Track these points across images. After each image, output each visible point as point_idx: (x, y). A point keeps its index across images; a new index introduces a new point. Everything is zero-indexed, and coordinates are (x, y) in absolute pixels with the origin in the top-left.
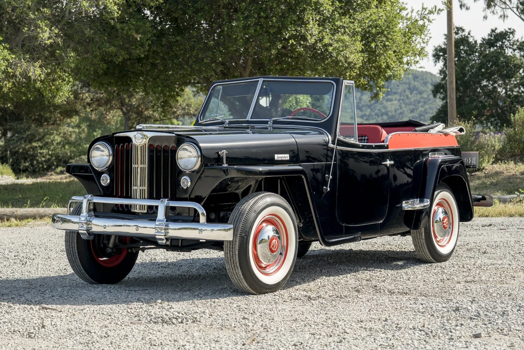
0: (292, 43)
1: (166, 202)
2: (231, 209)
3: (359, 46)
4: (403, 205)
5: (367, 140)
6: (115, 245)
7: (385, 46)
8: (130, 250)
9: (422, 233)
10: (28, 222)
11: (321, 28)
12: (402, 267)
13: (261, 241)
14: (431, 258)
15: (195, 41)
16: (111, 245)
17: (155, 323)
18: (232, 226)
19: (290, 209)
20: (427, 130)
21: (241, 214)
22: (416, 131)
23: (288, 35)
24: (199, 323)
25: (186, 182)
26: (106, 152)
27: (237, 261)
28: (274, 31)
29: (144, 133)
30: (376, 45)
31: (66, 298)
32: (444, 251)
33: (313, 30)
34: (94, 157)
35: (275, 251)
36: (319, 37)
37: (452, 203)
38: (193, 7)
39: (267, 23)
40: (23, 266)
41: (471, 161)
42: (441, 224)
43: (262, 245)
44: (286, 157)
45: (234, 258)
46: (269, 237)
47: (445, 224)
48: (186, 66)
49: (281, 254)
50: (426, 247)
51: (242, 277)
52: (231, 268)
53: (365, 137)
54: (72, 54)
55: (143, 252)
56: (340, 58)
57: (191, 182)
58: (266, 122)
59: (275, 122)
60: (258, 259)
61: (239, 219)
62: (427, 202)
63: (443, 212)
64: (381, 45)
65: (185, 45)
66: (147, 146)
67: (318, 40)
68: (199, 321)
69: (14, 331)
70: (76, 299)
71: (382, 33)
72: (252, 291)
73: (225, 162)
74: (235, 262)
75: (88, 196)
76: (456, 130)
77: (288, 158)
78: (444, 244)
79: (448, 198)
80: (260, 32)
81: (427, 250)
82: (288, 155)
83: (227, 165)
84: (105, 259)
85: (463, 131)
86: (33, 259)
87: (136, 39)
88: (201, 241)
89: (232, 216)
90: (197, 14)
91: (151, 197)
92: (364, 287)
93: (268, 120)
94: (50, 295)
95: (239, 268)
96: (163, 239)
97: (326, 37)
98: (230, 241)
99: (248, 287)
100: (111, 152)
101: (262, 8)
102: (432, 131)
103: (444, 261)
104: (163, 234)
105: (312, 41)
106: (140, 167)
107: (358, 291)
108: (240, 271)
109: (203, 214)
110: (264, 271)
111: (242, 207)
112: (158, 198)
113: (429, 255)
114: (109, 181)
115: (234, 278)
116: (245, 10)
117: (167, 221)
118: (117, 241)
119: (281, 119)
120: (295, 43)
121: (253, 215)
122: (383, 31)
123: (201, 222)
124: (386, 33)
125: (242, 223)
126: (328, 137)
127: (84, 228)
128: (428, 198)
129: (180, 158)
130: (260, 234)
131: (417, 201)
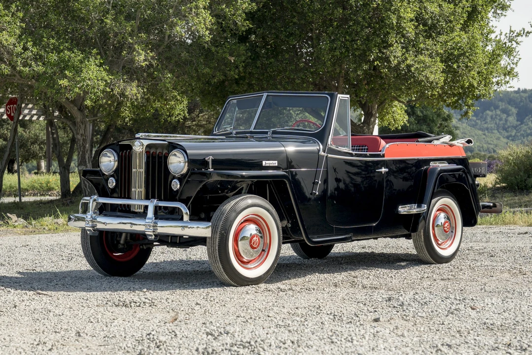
0: (377, 64)
1: (155, 202)
2: (214, 209)
3: (441, 66)
4: (399, 210)
5: (367, 149)
6: (127, 242)
7: (467, 67)
8: (141, 247)
9: (421, 235)
11: (404, 50)
13: (243, 238)
14: (431, 259)
15: (287, 63)
16: (122, 242)
18: (210, 224)
20: (430, 141)
21: (222, 214)
22: (418, 141)
23: (373, 57)
25: (176, 185)
26: (112, 158)
27: (218, 255)
28: (359, 53)
30: (459, 67)
32: (445, 253)
33: (396, 52)
34: (103, 162)
35: (255, 248)
36: (402, 59)
37: (454, 208)
38: (285, 31)
39: (352, 46)
41: (481, 171)
42: (442, 228)
43: (243, 241)
44: (275, 163)
45: (215, 253)
46: (251, 234)
49: (263, 250)
50: (425, 249)
51: (222, 270)
53: (365, 146)
56: (421, 78)
57: (180, 184)
58: (266, 133)
59: (274, 132)
60: (240, 254)
61: (220, 218)
62: (425, 207)
63: (445, 217)
64: (463, 66)
65: (277, 67)
66: (144, 152)
67: (402, 61)
70: (75, 287)
71: (464, 54)
73: (211, 167)
74: (216, 256)
75: (94, 197)
76: (463, 142)
77: (277, 165)
78: (446, 247)
79: (451, 204)
80: (346, 54)
82: (276, 162)
83: (213, 170)
85: (472, 143)
87: (231, 61)
88: (184, 237)
89: (215, 215)
90: (288, 38)
91: (147, 197)
93: (267, 130)
95: (219, 262)
96: (151, 235)
97: (409, 58)
98: (209, 237)
99: (229, 279)
100: (116, 159)
101: (347, 32)
102: (436, 142)
103: (446, 262)
104: (151, 231)
105: (394, 62)
106: (139, 170)
108: (220, 265)
109: (187, 213)
110: (246, 265)
112: (150, 198)
113: (429, 256)
114: (114, 184)
116: (332, 34)
117: (155, 219)
118: (128, 239)
119: (279, 130)
120: (380, 65)
121: (233, 214)
122: (465, 52)
123: (184, 220)
124: (467, 54)
125: (223, 221)
126: (319, 146)
127: (90, 225)
128: (425, 204)
129: (172, 163)
130: (241, 232)
131: (415, 206)
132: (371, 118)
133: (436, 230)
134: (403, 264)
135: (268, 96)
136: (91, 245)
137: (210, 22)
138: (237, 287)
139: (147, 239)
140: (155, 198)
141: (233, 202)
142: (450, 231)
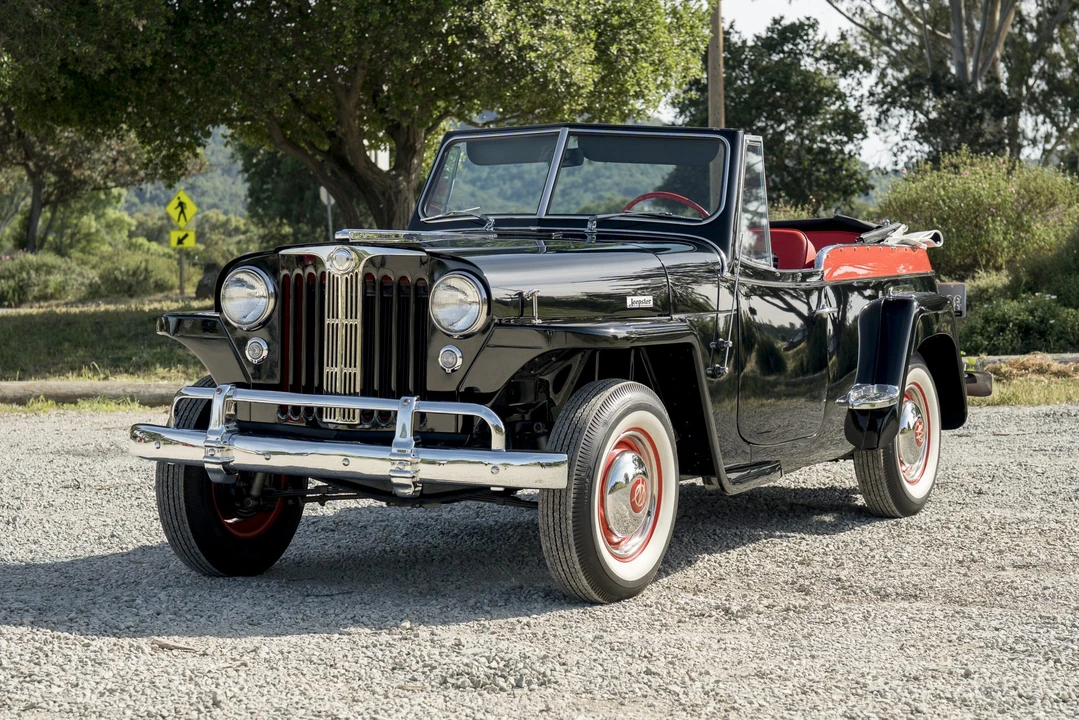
0: (453, 42)
1: (415, 403)
3: (590, 52)
4: (851, 399)
6: (264, 492)
7: (636, 51)
8: (290, 502)
9: (879, 455)
11: (513, 12)
12: (834, 528)
13: (613, 487)
14: (894, 508)
15: (254, 36)
16: (255, 492)
17: (458, 688)
18: (564, 457)
19: (666, 415)
20: (881, 241)
21: (577, 430)
22: (863, 241)
23: (446, 25)
24: (556, 686)
26: (260, 290)
27: (571, 532)
28: (420, 17)
29: (354, 248)
30: (620, 51)
32: (916, 492)
33: (495, 16)
34: (231, 299)
35: (640, 509)
36: (509, 32)
37: (929, 390)
40: (10, 528)
43: (614, 494)
44: (648, 301)
45: (563, 526)
46: (627, 477)
47: (919, 437)
48: (233, 87)
49: (649, 514)
50: (885, 485)
51: (578, 566)
52: (554, 547)
54: (6, 59)
55: (323, 505)
56: (552, 74)
57: (462, 357)
60: (607, 525)
61: (573, 441)
62: (893, 393)
63: (913, 411)
64: (629, 50)
66: (360, 277)
67: (507, 37)
68: (556, 683)
70: (211, 619)
71: (632, 24)
72: (596, 597)
73: (536, 314)
74: (564, 534)
75: (226, 388)
76: (928, 239)
77: (651, 304)
78: (915, 478)
79: (923, 381)
80: (390, 20)
81: (887, 491)
83: (540, 321)
84: (235, 519)
85: (940, 240)
86: (19, 509)
88: (492, 489)
91: (367, 391)
92: (813, 581)
94: (151, 612)
96: (407, 486)
97: (522, 31)
98: (560, 490)
99: (589, 588)
100: (272, 290)
102: (890, 241)
103: (914, 514)
104: (407, 475)
105: (495, 38)
107: (804, 591)
108: (575, 555)
109: (497, 428)
110: (617, 552)
111: (578, 414)
112: (385, 393)
113: (891, 501)
114: (265, 353)
115: (560, 569)
117: (416, 445)
118: (266, 484)
120: (458, 43)
121: (600, 431)
122: (633, 20)
123: (493, 448)
124: (638, 25)
125: (581, 449)
126: (720, 255)
127: (218, 458)
128: (895, 384)
129: (442, 305)
130: (611, 473)
131: (874, 390)
132: (413, 157)
133: (901, 441)
134: (828, 518)
135: (570, 134)
138: (602, 604)
140: (409, 394)
141: (597, 401)
142: (924, 441)
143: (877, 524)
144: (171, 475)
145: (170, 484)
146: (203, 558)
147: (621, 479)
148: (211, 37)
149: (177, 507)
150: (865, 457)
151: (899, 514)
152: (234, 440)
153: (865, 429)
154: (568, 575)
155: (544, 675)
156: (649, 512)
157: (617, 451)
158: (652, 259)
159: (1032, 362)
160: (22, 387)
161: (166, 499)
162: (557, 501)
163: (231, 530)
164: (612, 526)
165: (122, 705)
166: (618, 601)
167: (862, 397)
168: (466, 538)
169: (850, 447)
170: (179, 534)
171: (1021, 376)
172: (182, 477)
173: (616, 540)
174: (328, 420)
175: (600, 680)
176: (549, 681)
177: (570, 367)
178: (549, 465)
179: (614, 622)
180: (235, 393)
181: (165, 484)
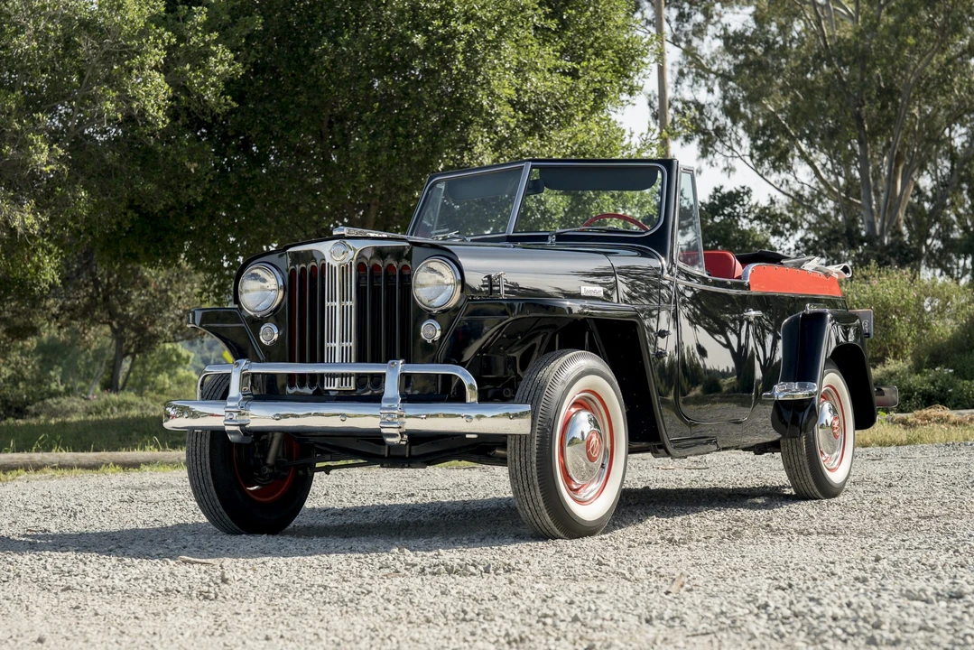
1: (400, 365)
4: (776, 392)
6: (277, 461)
8: (301, 472)
9: (801, 445)
10: (18, 475)
13: (571, 440)
14: (816, 490)
15: (285, 177)
16: (270, 461)
17: (434, 574)
18: (528, 407)
21: (539, 387)
23: (442, 166)
25: (431, 331)
26: (272, 283)
27: (535, 474)
29: (348, 242)
31: (211, 549)
32: (835, 478)
34: (247, 291)
35: (595, 459)
37: (844, 395)
42: (828, 430)
43: (572, 447)
44: (599, 292)
45: (528, 469)
46: (582, 433)
47: (835, 431)
49: (603, 466)
50: (808, 469)
51: (542, 505)
52: (521, 488)
54: (83, 194)
55: (328, 473)
57: (442, 330)
58: (545, 238)
59: (560, 238)
60: (567, 473)
61: (536, 396)
63: (830, 409)
66: (354, 266)
68: (519, 571)
69: (167, 590)
70: (231, 551)
72: (558, 532)
73: (503, 293)
74: (530, 476)
75: (241, 363)
76: (839, 270)
77: (601, 294)
78: (833, 467)
79: (838, 384)
80: (396, 161)
81: (809, 475)
82: (600, 288)
83: (506, 298)
84: (255, 488)
87: (189, 170)
88: (467, 436)
91: (361, 358)
93: (547, 233)
94: (179, 546)
95: (538, 488)
96: (394, 435)
98: (525, 436)
99: (552, 525)
100: (281, 283)
102: (806, 267)
103: (834, 497)
104: (395, 426)
106: (340, 308)
108: (539, 494)
109: (471, 385)
110: (576, 496)
111: (540, 375)
112: (376, 359)
113: (813, 484)
114: (276, 336)
115: (527, 508)
116: (371, 124)
117: (402, 401)
118: (280, 454)
119: (570, 232)
121: (559, 389)
123: (468, 401)
125: (542, 403)
126: (661, 261)
127: (236, 421)
128: (815, 381)
129: (422, 286)
130: (569, 428)
131: (796, 386)
133: (821, 436)
134: (759, 501)
135: (533, 167)
136: (211, 467)
137: (164, 94)
139: (383, 443)
140: (396, 358)
141: (556, 365)
142: (840, 436)
143: (802, 503)
144: (198, 445)
145: (198, 452)
146: (227, 517)
147: (578, 436)
148: (251, 179)
149: (204, 472)
150: (790, 446)
151: (821, 496)
152: (249, 405)
153: (789, 424)
154: (534, 512)
155: (509, 565)
156: (603, 464)
157: (573, 410)
158: (602, 258)
159: (933, 414)
160: (95, 457)
161: (194, 465)
162: (523, 448)
163: (253, 496)
164: (571, 473)
165: (144, 586)
166: (578, 538)
167: (785, 391)
168: (452, 516)
169: (777, 436)
170: (206, 495)
171: (925, 425)
172: (208, 446)
173: (575, 487)
174: (329, 388)
175: (557, 569)
176: (513, 569)
177: (534, 345)
178: (516, 416)
179: (574, 548)
180: (250, 367)
181: (194, 453)
